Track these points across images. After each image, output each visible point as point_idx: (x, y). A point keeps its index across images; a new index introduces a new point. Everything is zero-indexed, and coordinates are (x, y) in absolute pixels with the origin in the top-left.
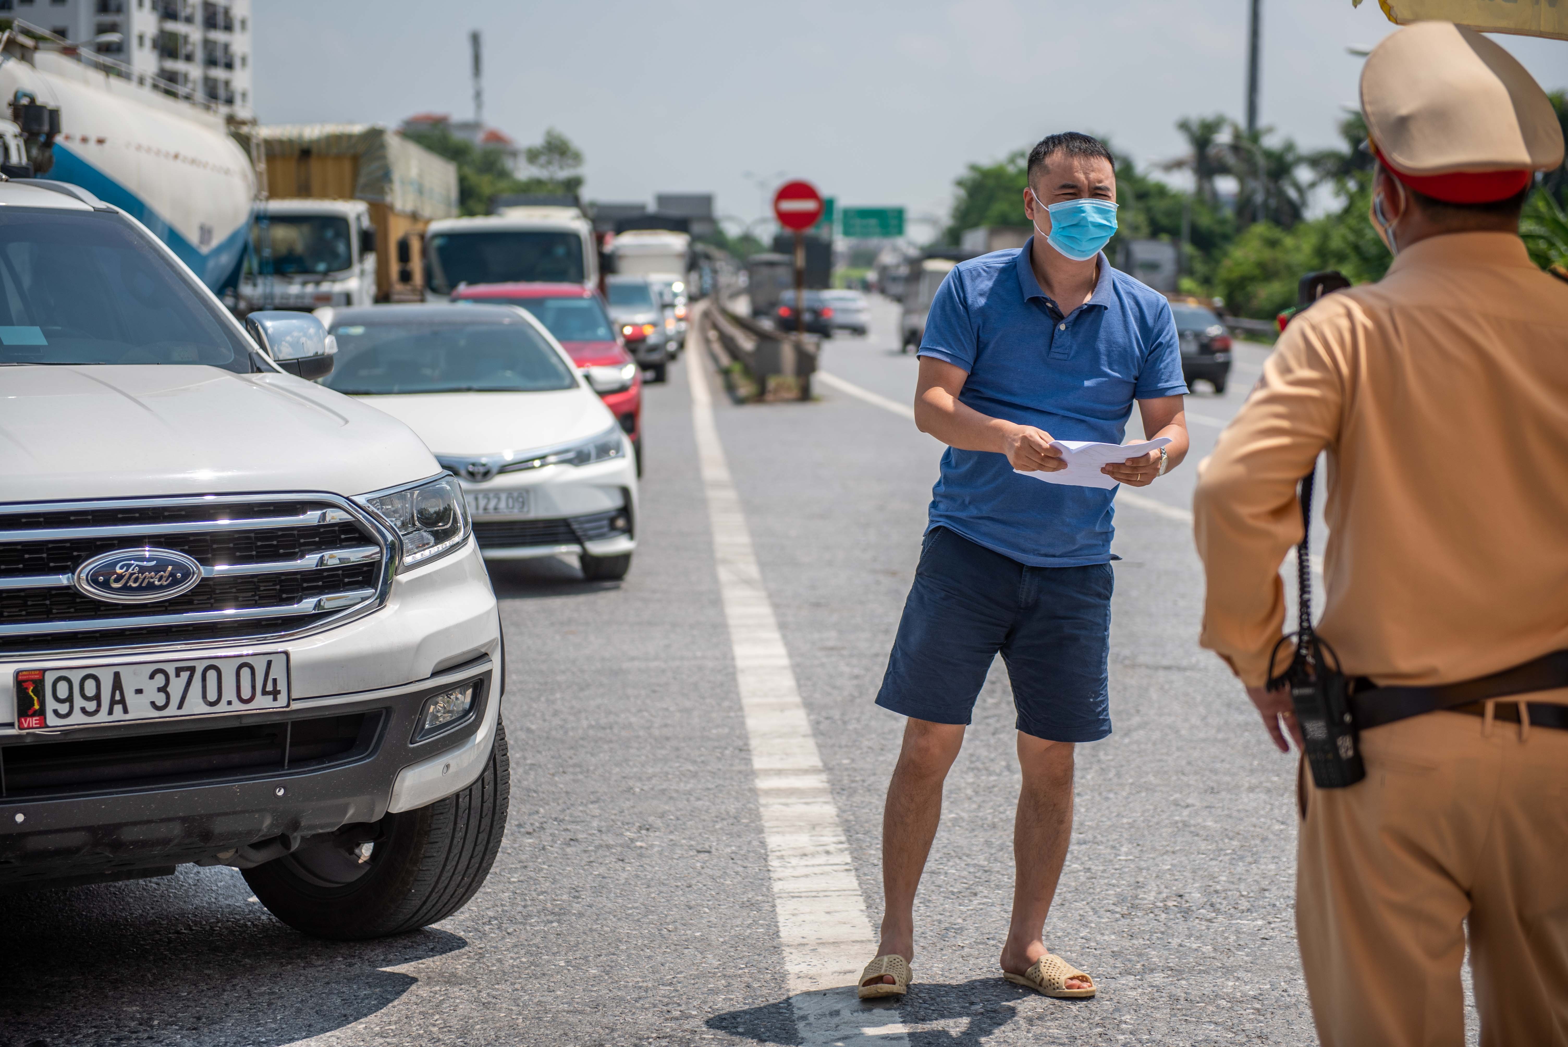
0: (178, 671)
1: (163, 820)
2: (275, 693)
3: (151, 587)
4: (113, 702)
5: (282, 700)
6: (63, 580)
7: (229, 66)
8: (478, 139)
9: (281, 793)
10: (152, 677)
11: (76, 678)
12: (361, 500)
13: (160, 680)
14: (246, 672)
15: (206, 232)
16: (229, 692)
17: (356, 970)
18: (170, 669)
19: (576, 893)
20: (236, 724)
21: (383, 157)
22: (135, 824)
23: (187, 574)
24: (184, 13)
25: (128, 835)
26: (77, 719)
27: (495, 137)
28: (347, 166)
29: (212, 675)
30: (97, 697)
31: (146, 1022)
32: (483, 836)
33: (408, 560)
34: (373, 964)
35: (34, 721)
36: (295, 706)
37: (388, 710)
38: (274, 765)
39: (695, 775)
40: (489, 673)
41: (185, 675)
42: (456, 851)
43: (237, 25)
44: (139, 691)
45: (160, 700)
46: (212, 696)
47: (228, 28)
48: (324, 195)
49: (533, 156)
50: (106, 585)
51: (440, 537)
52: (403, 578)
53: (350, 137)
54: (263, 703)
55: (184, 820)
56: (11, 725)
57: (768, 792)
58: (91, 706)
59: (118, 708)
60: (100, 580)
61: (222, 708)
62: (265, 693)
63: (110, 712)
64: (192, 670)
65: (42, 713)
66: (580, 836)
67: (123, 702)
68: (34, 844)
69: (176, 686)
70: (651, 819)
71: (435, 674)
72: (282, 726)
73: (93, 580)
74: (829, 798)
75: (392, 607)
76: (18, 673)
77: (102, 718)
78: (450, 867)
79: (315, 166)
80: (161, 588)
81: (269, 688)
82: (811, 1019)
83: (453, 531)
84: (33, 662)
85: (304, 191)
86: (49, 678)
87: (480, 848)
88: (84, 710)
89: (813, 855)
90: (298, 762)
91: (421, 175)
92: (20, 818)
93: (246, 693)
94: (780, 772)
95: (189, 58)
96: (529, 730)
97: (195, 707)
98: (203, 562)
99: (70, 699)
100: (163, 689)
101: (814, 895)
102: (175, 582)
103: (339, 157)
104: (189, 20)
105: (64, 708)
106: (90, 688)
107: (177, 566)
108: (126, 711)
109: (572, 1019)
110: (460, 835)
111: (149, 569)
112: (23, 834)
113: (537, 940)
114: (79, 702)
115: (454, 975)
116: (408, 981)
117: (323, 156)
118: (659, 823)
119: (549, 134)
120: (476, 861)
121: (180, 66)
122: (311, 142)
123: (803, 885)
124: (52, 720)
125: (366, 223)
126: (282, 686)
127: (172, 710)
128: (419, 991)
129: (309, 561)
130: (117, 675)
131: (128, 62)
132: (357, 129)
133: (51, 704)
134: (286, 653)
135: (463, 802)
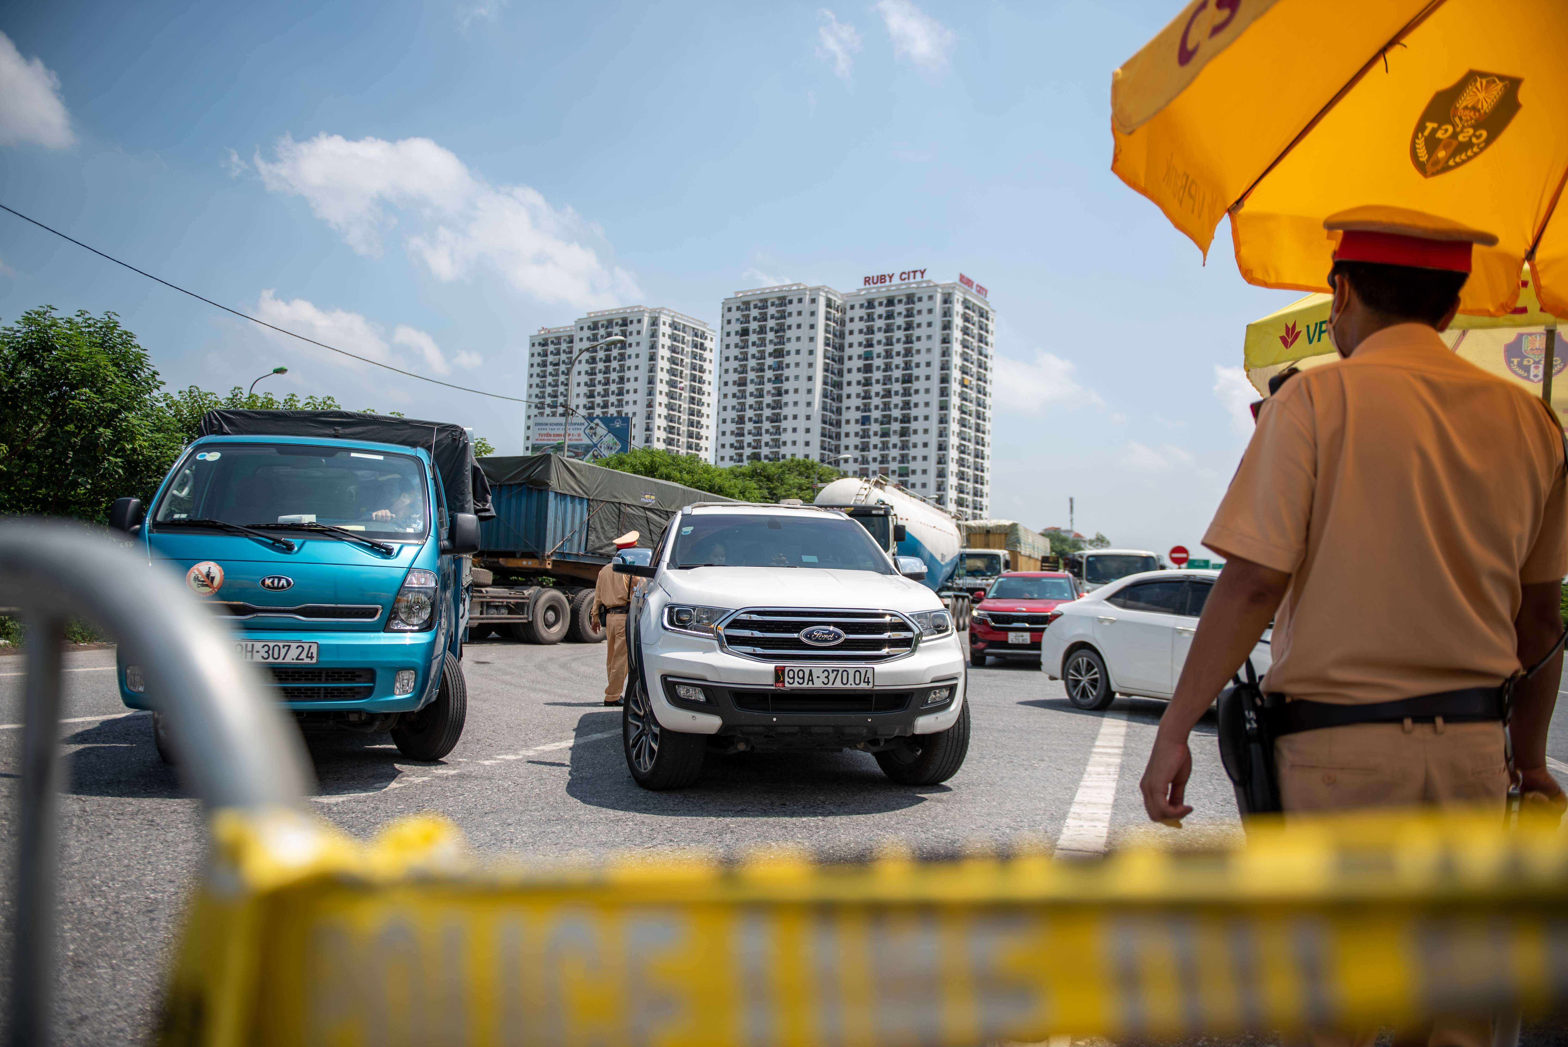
0: (833, 671)
1: (826, 726)
2: (868, 682)
3: (826, 640)
4: (809, 680)
5: (871, 685)
6: (796, 635)
7: (981, 509)
8: (1071, 536)
9: (870, 720)
10: (823, 672)
11: (796, 670)
12: (907, 615)
13: (826, 674)
14: (858, 674)
15: (943, 556)
16: (851, 680)
17: (907, 794)
18: (830, 670)
19: (1002, 778)
20: (853, 693)
21: (1017, 534)
22: (815, 726)
23: (839, 637)
24: (966, 491)
25: (815, 730)
26: (796, 685)
27: (1078, 535)
28: (1003, 536)
29: (845, 673)
30: (803, 678)
31: (824, 802)
32: (959, 749)
33: (924, 638)
34: (914, 793)
35: (780, 684)
36: (876, 688)
37: (913, 693)
38: (868, 710)
39: (1070, 745)
40: (956, 685)
41: (835, 673)
42: (947, 754)
43: (985, 495)
44: (818, 677)
45: (826, 681)
46: (845, 681)
47: (982, 496)
48: (994, 548)
49: (1091, 542)
50: (810, 638)
51: (940, 632)
52: (921, 645)
53: (1005, 526)
54: (863, 686)
55: (834, 726)
56: (772, 685)
57: (1096, 753)
58: (801, 681)
59: (810, 683)
60: (809, 636)
61: (848, 686)
62: (864, 682)
63: (808, 684)
64: (838, 671)
65: (783, 682)
66: (1015, 761)
67: (812, 680)
68: (780, 730)
69: (832, 676)
70: (1045, 758)
71: (931, 682)
72: (871, 695)
73: (806, 637)
74: (1120, 757)
75: (917, 655)
76: (776, 667)
77: (805, 686)
78: (945, 760)
79: (991, 537)
80: (830, 641)
81: (866, 680)
82: (1071, 827)
83: (947, 630)
84: (781, 664)
85: (987, 546)
86: (787, 670)
87: (957, 754)
88: (798, 682)
89: (1103, 774)
90: (877, 710)
91: (1033, 541)
92: (775, 719)
93: (857, 682)
94: (1104, 747)
95: (967, 506)
96: (1015, 727)
97: (838, 685)
98: (846, 633)
99: (793, 678)
100: (827, 677)
101: (1095, 788)
102: (835, 639)
103: (1000, 534)
104: (968, 493)
105: (791, 681)
106: (801, 675)
107: (836, 633)
108: (813, 684)
109: (977, 817)
110: (949, 748)
111: (826, 634)
112: (775, 726)
113: (979, 792)
114: (797, 679)
115: (942, 800)
116: (925, 799)
117: (994, 534)
118: (1047, 759)
119: (1097, 535)
120: (956, 759)
121: (964, 509)
122: (990, 528)
123: (1092, 784)
124: (787, 685)
125: (1008, 557)
126: (871, 680)
127: (830, 685)
128: (926, 803)
129: (886, 636)
130: (811, 671)
131: (946, 507)
132: (1007, 523)
133: (787, 679)
134: (873, 668)
135: (951, 735)
